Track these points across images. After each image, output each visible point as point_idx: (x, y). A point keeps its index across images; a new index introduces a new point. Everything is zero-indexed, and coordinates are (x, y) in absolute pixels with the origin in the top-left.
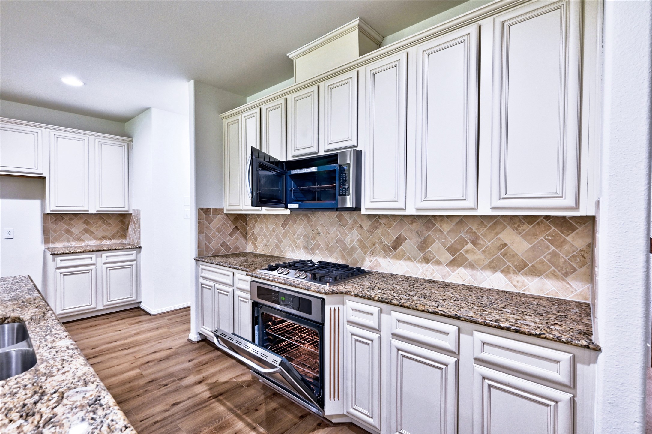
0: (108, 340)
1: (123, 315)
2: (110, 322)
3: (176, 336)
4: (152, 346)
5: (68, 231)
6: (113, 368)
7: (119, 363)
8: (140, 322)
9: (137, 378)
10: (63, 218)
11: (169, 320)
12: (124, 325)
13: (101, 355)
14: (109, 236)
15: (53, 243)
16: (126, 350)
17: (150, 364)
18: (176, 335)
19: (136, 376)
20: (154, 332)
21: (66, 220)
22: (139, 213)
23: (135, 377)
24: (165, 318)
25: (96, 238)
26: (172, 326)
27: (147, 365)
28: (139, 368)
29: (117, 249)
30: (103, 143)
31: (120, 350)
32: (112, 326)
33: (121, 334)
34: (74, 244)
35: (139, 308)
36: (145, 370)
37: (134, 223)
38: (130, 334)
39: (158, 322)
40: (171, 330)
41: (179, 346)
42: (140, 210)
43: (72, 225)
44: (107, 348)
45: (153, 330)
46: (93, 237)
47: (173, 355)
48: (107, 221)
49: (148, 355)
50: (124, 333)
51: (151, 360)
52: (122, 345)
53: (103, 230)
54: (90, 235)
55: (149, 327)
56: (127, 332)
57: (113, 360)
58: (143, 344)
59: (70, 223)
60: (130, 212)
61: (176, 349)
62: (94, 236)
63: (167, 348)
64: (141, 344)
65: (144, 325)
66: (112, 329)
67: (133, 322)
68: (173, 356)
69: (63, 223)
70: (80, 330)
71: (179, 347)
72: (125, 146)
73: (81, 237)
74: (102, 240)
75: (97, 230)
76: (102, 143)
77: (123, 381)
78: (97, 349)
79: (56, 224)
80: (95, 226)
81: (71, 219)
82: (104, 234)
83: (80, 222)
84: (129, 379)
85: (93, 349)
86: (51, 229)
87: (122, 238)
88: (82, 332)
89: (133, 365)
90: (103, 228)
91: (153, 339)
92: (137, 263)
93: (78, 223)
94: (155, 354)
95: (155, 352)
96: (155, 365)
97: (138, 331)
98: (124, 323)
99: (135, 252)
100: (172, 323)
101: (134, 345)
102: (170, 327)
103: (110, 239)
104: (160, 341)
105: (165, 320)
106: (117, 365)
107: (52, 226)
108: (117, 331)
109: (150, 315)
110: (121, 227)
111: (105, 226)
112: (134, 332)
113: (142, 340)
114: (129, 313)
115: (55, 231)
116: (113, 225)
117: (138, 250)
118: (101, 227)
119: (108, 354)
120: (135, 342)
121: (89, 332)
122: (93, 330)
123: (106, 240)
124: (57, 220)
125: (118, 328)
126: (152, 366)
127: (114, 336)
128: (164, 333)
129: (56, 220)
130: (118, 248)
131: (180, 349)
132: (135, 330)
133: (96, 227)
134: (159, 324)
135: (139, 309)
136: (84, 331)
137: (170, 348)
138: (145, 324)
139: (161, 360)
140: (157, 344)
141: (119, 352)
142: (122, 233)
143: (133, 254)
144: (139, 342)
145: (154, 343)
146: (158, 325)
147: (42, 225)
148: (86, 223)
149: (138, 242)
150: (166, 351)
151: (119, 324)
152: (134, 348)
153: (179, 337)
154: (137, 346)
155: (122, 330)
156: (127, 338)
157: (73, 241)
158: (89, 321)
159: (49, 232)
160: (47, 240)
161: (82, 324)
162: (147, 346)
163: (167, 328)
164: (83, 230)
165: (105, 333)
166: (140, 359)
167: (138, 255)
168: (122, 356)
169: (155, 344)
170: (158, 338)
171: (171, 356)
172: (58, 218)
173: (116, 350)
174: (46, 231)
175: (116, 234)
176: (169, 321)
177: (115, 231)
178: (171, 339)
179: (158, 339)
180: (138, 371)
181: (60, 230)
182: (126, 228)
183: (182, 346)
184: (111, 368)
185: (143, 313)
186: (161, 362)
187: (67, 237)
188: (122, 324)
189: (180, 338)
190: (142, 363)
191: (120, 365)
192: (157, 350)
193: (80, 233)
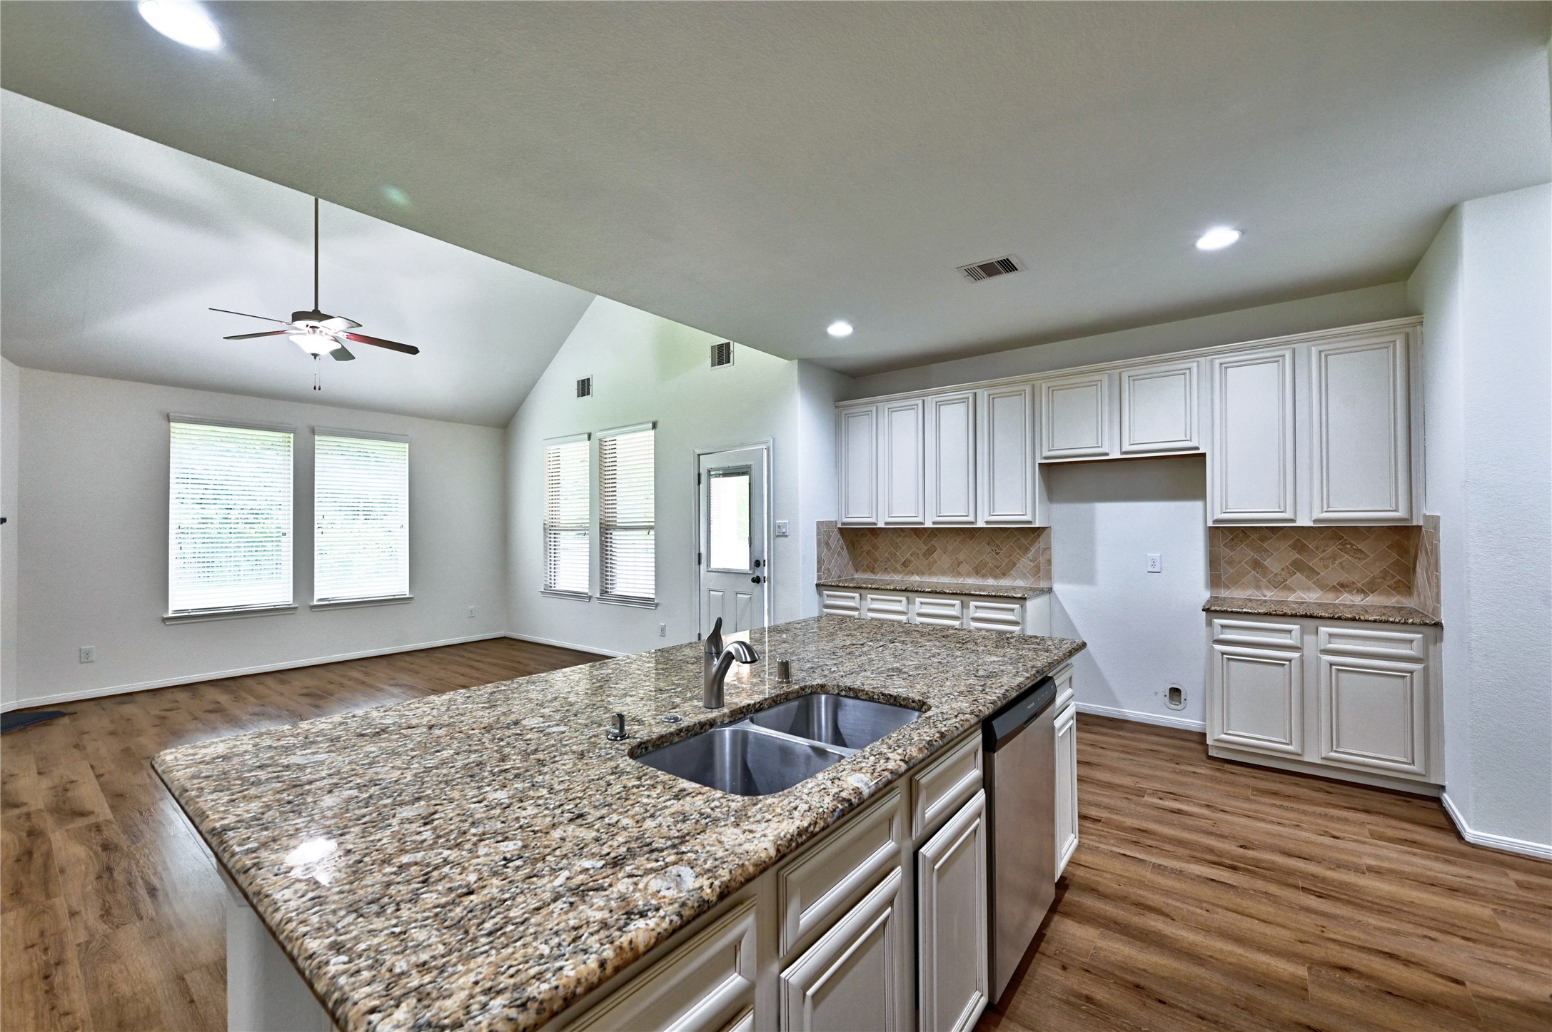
0: (1290, 846)
1: (1375, 801)
2: (1328, 805)
3: (1510, 953)
4: (1396, 933)
5: (1257, 565)
6: (1249, 919)
7: (1270, 919)
8: (1413, 843)
9: (1284, 990)
10: (1247, 537)
11: (1520, 884)
12: (1356, 830)
13: (1247, 870)
14: (1359, 585)
15: (1227, 587)
16: (1313, 897)
17: (1350, 980)
18: (1511, 949)
19: (1287, 983)
20: (1434, 893)
21: (1253, 540)
22: (1436, 528)
23: (1281, 981)
24: (1509, 872)
25: (1323, 587)
26: (1517, 912)
27: (1338, 974)
28: (1309, 968)
29: (1360, 620)
30: (1329, 352)
31: (1296, 887)
32: (1326, 815)
33: (1331, 847)
34: (1269, 594)
35: (1438, 801)
36: (1321, 986)
37: (1427, 553)
38: (1355, 860)
39: (1473, 874)
40: (1503, 924)
41: (1497, 994)
42: (1438, 517)
43: (1266, 550)
44: (1273, 863)
45: (1436, 889)
46: (1314, 583)
47: (1447, 1007)
48: (1352, 545)
49: (1362, 949)
50: (1343, 850)
51: (1362, 969)
52: (1312, 875)
53: (1342, 568)
54: (1308, 577)
55: (1429, 873)
56: (1351, 852)
57: (1264, 900)
58: (1370, 909)
59: (1262, 546)
60: (1415, 523)
61: (1476, 996)
62: (1318, 580)
63: (1440, 971)
64: (1366, 904)
65: (1416, 860)
66: (1318, 825)
67: (1390, 833)
68: (1447, 1013)
69: (1247, 546)
70: (1249, 793)
71: (1496, 1000)
72: (1398, 343)
73: (1286, 581)
74: (1340, 591)
75: (1326, 567)
76: (1326, 353)
77: (1247, 969)
78: (1250, 853)
79: (1232, 550)
80: (1321, 556)
81: (1263, 539)
82: (1344, 577)
83: (1284, 545)
84: (1264, 975)
85: (1241, 847)
86: (1224, 558)
87: (1399, 593)
88: (1252, 797)
89: (1300, 948)
90: (1340, 563)
91: (1414, 915)
92: (1426, 669)
93: (1279, 548)
94: (1389, 962)
95: (1391, 956)
96: (1361, 991)
97: (1386, 865)
98: (1362, 824)
99: (1420, 636)
100: (1527, 903)
101: (1343, 897)
102: (1509, 911)
103: (1360, 591)
104: (1433, 934)
105: (1504, 880)
106: (1264, 921)
107: (1225, 552)
108: (1326, 834)
109: (1459, 836)
110: (1396, 563)
111: (1346, 556)
112: (1371, 862)
113: (1378, 897)
114: (1396, 805)
115: (1231, 563)
116: (1372, 556)
117: (1431, 631)
118: (1335, 560)
119: (1264, 878)
120: (1354, 891)
121: (1264, 804)
122: (1273, 805)
123: (1350, 592)
124: (1235, 541)
125: (1335, 829)
126: (1353, 988)
127: (1311, 843)
128: (1468, 917)
129: (1232, 539)
130: (1362, 618)
131: (1493, 1005)
132: (1377, 857)
133: (1322, 559)
134: (1470, 882)
135: (1435, 805)
136: (1257, 798)
137: (1457, 977)
138: (1422, 857)
139: (1392, 993)
140: (1418, 936)
141: (1292, 890)
142: (1398, 577)
143: (1411, 641)
144: (1364, 897)
145: (1408, 928)
146: (1465, 881)
147: (1206, 550)
148: (1299, 547)
149: (1436, 611)
150: (1432, 977)
151: (1346, 820)
152: (1338, 904)
153: (1519, 964)
154: (1349, 903)
155: (1343, 839)
156: (1339, 866)
157: (1267, 588)
158: (1281, 780)
159: (1220, 564)
160: (1215, 580)
161: (1262, 779)
162: (1380, 924)
163: (1494, 910)
164: (1291, 565)
165: (1296, 823)
166: (1331, 945)
167: (1431, 647)
168: (1290, 906)
169: (1411, 934)
170: (1434, 920)
171: (1436, 1004)
172: (1236, 536)
173: (1290, 881)
174: (1214, 562)
175: (1380, 581)
176: (1520, 892)
177: (1376, 571)
178: (1481, 951)
179: (1433, 924)
180: (1302, 972)
181: (1240, 562)
182: (1411, 566)
183: (1511, 1005)
184: (1245, 918)
185: (1442, 821)
186: (1388, 997)
187: (1255, 577)
188: (1354, 823)
189: (1522, 972)
190: (1332, 960)
191: (1270, 923)
192: (1404, 956)
193: (1283, 569)
